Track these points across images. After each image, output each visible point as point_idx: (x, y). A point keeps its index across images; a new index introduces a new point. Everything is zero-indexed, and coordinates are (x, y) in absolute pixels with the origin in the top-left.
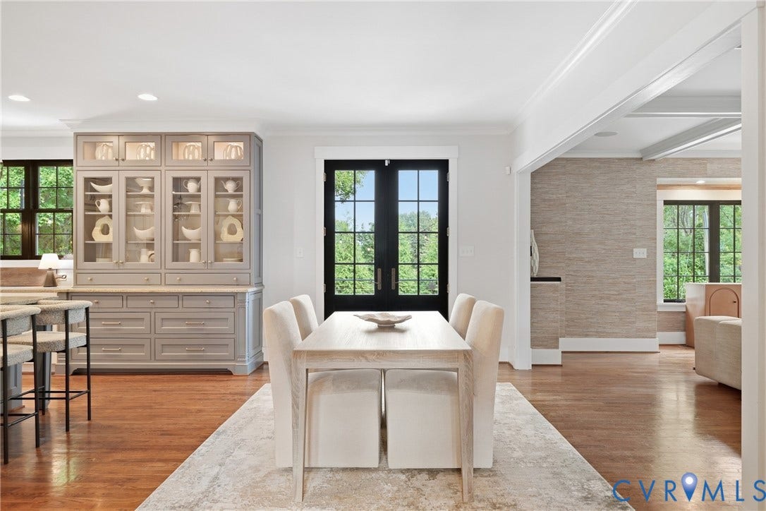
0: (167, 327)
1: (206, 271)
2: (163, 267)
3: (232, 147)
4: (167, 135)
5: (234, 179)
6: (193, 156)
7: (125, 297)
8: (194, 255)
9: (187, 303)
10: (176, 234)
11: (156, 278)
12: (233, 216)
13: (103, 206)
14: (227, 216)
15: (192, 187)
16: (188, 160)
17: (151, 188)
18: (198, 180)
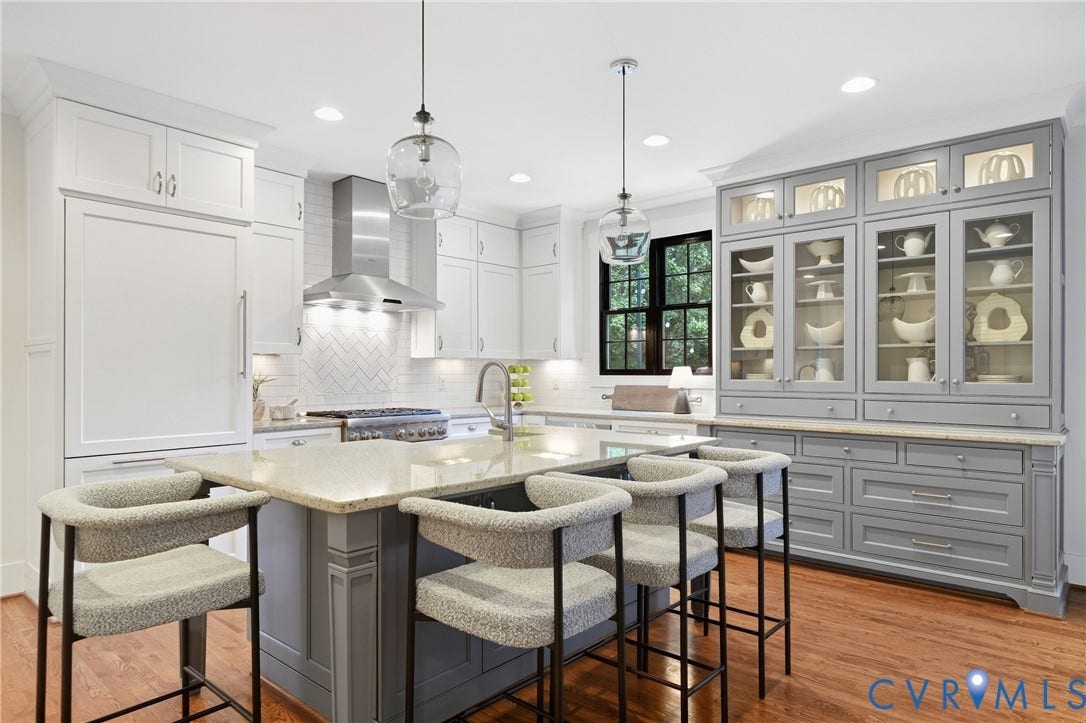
0: (875, 496)
1: (947, 399)
2: (860, 390)
3: (1002, 158)
4: (867, 160)
5: (1004, 221)
6: (917, 190)
7: (799, 439)
8: (916, 368)
9: (915, 457)
10: (885, 333)
11: (847, 408)
12: (1003, 292)
13: (758, 292)
14: (987, 293)
15: (913, 247)
16: (907, 199)
17: (838, 257)
18: (927, 232)
